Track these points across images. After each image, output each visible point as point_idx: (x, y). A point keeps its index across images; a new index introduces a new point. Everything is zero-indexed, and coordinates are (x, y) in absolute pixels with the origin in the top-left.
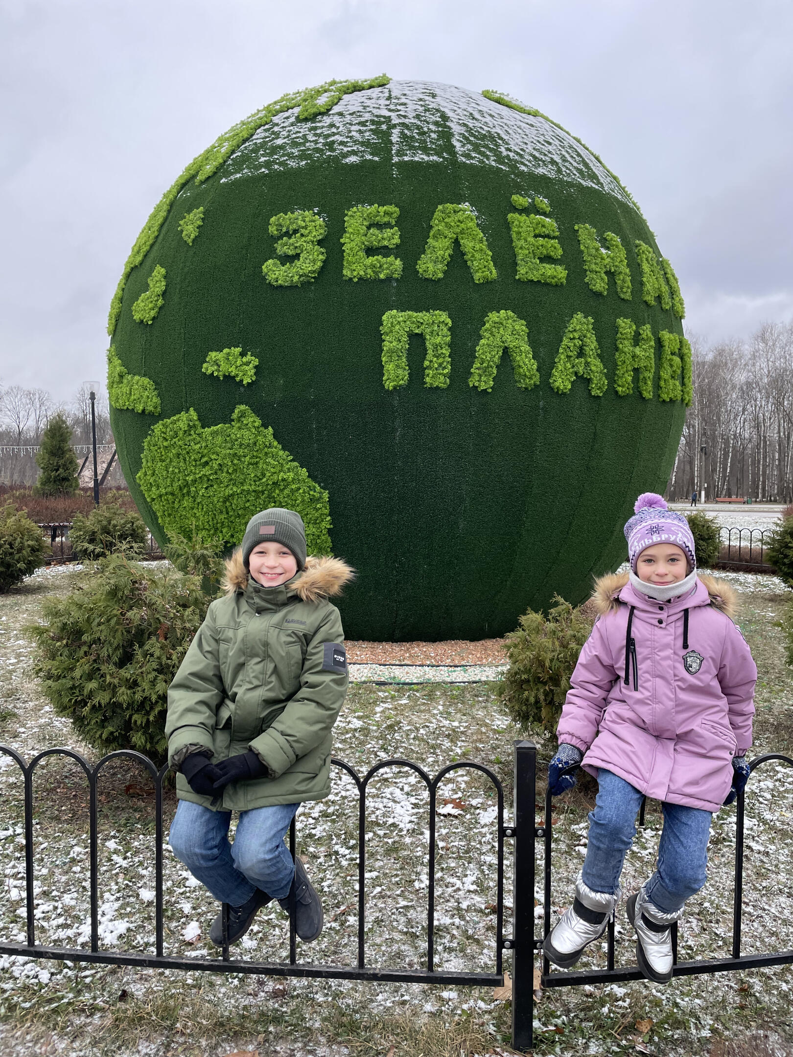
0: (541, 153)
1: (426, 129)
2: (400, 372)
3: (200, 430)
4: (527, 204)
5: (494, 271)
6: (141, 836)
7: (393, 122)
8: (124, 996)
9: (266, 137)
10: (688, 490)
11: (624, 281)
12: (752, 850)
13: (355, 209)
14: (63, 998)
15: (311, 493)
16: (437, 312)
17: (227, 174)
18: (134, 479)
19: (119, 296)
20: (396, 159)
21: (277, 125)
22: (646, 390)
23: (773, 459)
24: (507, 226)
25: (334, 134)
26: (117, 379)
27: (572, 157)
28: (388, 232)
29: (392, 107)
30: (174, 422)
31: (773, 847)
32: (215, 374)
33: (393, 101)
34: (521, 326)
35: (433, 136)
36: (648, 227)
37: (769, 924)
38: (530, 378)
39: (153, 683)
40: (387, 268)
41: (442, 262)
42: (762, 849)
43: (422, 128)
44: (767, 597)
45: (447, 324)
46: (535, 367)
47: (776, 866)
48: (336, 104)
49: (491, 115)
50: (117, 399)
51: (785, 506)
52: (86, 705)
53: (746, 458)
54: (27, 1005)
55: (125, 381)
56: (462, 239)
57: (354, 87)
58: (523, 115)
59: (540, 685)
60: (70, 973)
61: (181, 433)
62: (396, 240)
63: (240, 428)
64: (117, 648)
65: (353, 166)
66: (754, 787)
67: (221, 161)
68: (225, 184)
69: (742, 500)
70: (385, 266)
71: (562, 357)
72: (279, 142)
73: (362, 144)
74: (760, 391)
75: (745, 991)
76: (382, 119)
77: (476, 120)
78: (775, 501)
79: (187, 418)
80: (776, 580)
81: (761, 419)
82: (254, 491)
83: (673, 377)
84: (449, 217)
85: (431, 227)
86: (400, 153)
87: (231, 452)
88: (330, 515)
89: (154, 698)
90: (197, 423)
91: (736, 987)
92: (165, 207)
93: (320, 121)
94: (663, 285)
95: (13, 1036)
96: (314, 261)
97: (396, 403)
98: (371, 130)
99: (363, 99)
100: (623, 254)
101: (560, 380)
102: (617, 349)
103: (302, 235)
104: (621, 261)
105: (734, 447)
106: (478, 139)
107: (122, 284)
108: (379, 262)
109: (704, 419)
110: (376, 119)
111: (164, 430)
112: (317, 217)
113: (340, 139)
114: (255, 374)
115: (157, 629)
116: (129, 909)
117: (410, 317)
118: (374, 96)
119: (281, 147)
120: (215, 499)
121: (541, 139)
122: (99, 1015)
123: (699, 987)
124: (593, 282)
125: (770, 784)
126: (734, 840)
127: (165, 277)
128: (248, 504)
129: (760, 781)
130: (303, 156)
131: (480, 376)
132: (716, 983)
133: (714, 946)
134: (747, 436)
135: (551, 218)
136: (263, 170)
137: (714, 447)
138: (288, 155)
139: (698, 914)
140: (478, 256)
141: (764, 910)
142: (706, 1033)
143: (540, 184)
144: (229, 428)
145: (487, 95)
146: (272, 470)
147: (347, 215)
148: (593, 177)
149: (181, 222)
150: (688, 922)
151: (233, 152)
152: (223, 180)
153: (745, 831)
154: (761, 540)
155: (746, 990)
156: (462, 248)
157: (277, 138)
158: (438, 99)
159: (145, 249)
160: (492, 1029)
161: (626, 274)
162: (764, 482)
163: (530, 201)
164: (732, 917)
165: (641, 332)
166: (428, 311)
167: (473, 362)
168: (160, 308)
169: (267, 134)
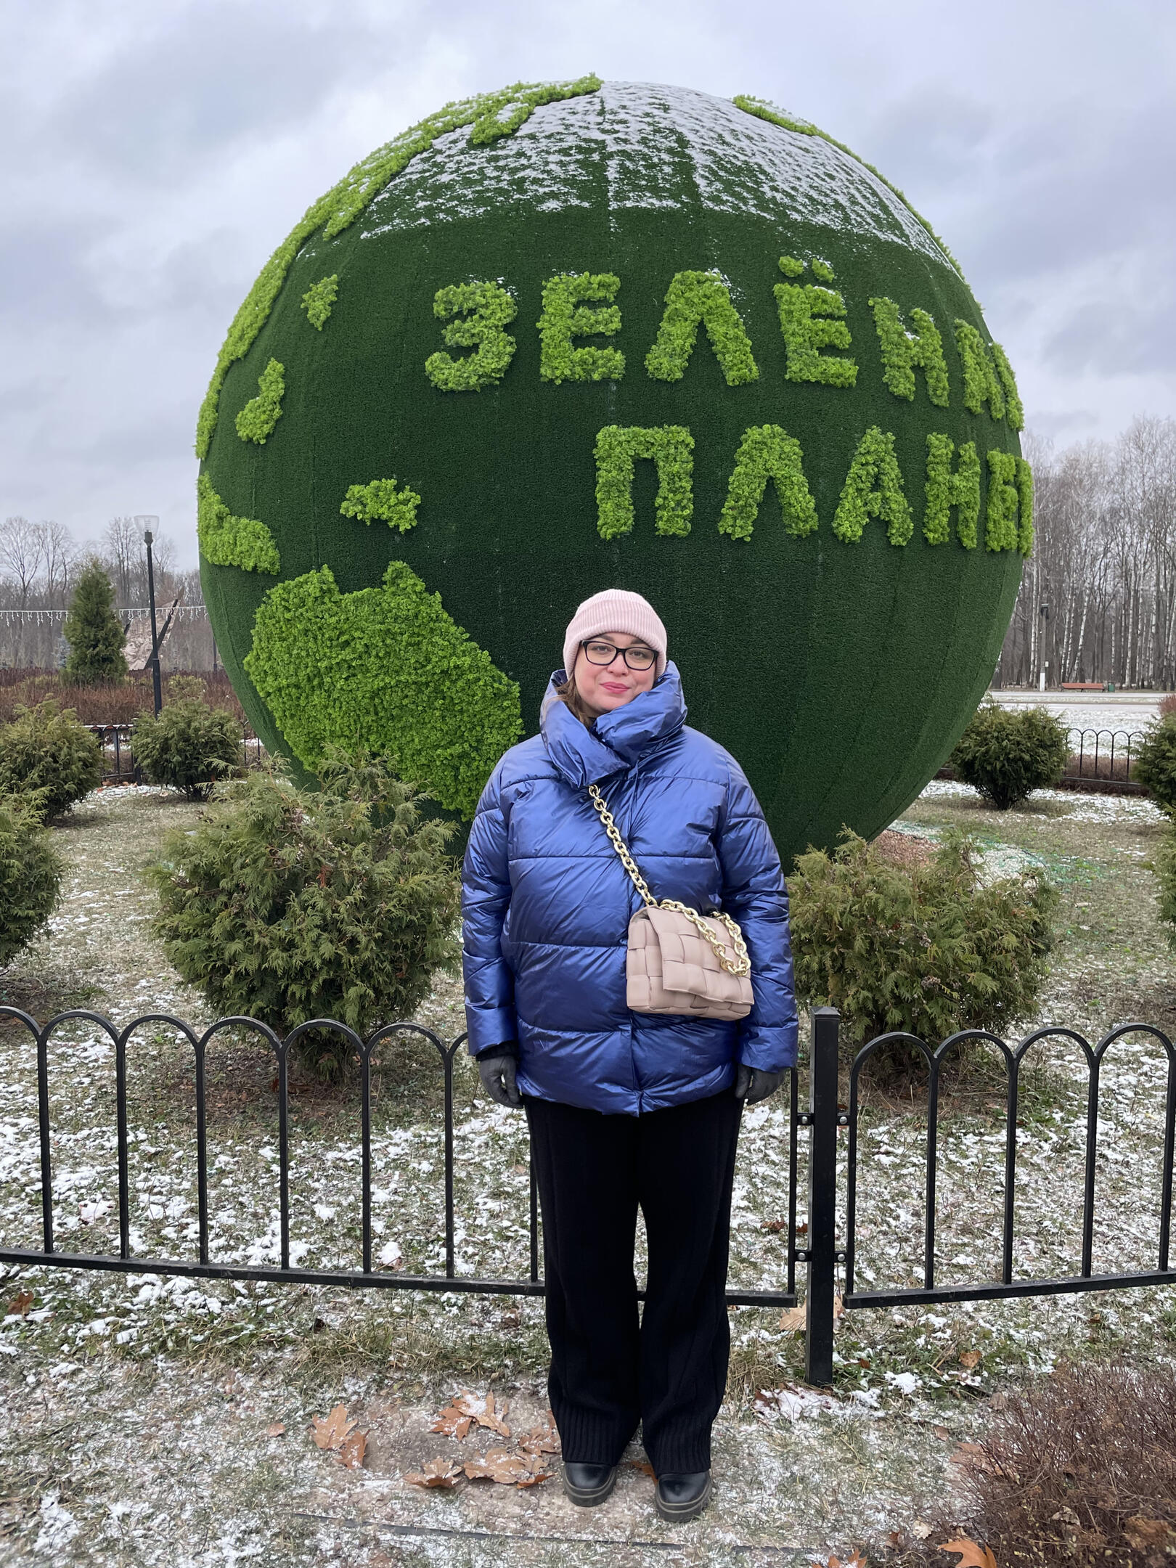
0: (820, 192)
1: (655, 160)
2: (622, 513)
3: (337, 597)
4: (801, 270)
5: (755, 368)
6: (304, 1143)
7: (609, 149)
8: (319, 1325)
9: (425, 171)
10: (1020, 672)
11: (938, 380)
12: (1107, 1160)
13: (556, 279)
14: (242, 1329)
15: (496, 685)
16: (674, 428)
17: (370, 226)
18: (240, 665)
19: (214, 401)
20: (614, 205)
21: (440, 152)
22: (967, 536)
23: (1148, 625)
24: (773, 302)
25: (524, 168)
26: (214, 522)
27: (864, 197)
28: (604, 313)
29: (607, 126)
30: (300, 585)
31: (1135, 1156)
32: (360, 517)
33: (608, 116)
34: (792, 447)
35: (667, 169)
36: (972, 297)
37: (1129, 1246)
38: (805, 521)
39: (316, 943)
40: (604, 365)
41: (680, 356)
42: (1120, 1158)
43: (650, 158)
44: (1134, 828)
45: (687, 445)
46: (812, 505)
47: (1138, 1179)
48: (526, 121)
49: (748, 137)
50: (215, 550)
51: (1164, 695)
52: (228, 971)
53: (1107, 623)
54: (200, 1338)
55: (226, 525)
56: (710, 321)
57: (551, 95)
58: (794, 134)
59: (825, 947)
60: (246, 1302)
61: (310, 602)
62: (616, 325)
63: (394, 594)
64: (265, 899)
65: (553, 215)
66: (1110, 1084)
67: (360, 206)
68: (366, 240)
69: (1100, 685)
70: (600, 362)
71: (851, 491)
72: (445, 178)
73: (565, 182)
74: (1130, 522)
75: (1096, 1323)
76: (593, 145)
77: (728, 144)
78: (1150, 688)
79: (316, 580)
80: (1148, 804)
81: (1131, 565)
82: (415, 683)
83: (1005, 517)
84: (691, 290)
85: (666, 305)
86: (620, 196)
87: (382, 627)
88: (521, 716)
89: (318, 963)
90: (333, 586)
91: (1085, 1318)
92: (280, 273)
93: (503, 148)
94: (994, 384)
95: (186, 1374)
96: (499, 356)
97: (615, 558)
98: (577, 161)
99: (564, 114)
100: (937, 341)
101: (847, 524)
102: (927, 478)
103: (482, 317)
104: (935, 350)
105: (1090, 608)
106: (731, 174)
107: (217, 384)
108: (592, 356)
109: (1045, 565)
110: (583, 144)
111: (285, 596)
112: (503, 290)
113: (534, 174)
114: (416, 517)
115: (317, 872)
116: (304, 1229)
117: (635, 435)
118: (580, 109)
119: (448, 186)
120: (359, 694)
121: (821, 171)
122: (290, 1348)
123: (1038, 1318)
124: (895, 382)
125: (1132, 1079)
126: (1084, 1147)
127: (284, 376)
128: (405, 702)
129: (1118, 1075)
130: (480, 200)
131: (735, 518)
132: (1060, 1314)
133: (1058, 1271)
134: (1110, 590)
135: (835, 289)
136: (423, 220)
137: (1060, 605)
138: (458, 198)
139: (1037, 1235)
140: (731, 346)
141: (1122, 1230)
142: (1048, 1369)
143: (820, 239)
144: (379, 593)
145: (741, 104)
146: (441, 653)
147: (545, 288)
148: (895, 226)
149: (305, 297)
150: (1023, 1243)
151: (377, 193)
152: (365, 235)
153: (1098, 1136)
154: (1128, 748)
155: (1098, 1321)
156: (709, 336)
157: (442, 172)
158: (672, 114)
159: (251, 333)
160: (781, 1361)
161: (940, 369)
162: (1133, 659)
163: (805, 264)
164: (1080, 1238)
165: (962, 452)
166: (661, 426)
167: (725, 500)
168: (277, 421)
169: (426, 166)
